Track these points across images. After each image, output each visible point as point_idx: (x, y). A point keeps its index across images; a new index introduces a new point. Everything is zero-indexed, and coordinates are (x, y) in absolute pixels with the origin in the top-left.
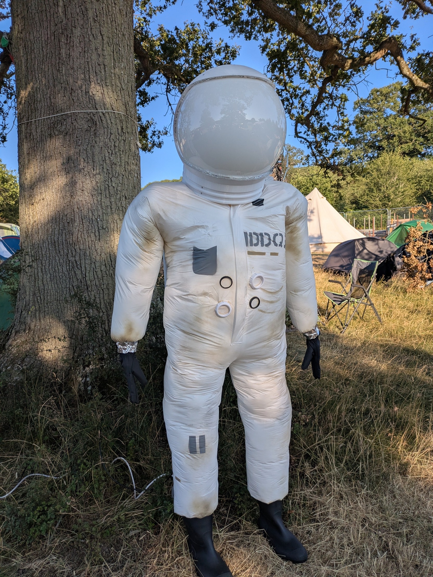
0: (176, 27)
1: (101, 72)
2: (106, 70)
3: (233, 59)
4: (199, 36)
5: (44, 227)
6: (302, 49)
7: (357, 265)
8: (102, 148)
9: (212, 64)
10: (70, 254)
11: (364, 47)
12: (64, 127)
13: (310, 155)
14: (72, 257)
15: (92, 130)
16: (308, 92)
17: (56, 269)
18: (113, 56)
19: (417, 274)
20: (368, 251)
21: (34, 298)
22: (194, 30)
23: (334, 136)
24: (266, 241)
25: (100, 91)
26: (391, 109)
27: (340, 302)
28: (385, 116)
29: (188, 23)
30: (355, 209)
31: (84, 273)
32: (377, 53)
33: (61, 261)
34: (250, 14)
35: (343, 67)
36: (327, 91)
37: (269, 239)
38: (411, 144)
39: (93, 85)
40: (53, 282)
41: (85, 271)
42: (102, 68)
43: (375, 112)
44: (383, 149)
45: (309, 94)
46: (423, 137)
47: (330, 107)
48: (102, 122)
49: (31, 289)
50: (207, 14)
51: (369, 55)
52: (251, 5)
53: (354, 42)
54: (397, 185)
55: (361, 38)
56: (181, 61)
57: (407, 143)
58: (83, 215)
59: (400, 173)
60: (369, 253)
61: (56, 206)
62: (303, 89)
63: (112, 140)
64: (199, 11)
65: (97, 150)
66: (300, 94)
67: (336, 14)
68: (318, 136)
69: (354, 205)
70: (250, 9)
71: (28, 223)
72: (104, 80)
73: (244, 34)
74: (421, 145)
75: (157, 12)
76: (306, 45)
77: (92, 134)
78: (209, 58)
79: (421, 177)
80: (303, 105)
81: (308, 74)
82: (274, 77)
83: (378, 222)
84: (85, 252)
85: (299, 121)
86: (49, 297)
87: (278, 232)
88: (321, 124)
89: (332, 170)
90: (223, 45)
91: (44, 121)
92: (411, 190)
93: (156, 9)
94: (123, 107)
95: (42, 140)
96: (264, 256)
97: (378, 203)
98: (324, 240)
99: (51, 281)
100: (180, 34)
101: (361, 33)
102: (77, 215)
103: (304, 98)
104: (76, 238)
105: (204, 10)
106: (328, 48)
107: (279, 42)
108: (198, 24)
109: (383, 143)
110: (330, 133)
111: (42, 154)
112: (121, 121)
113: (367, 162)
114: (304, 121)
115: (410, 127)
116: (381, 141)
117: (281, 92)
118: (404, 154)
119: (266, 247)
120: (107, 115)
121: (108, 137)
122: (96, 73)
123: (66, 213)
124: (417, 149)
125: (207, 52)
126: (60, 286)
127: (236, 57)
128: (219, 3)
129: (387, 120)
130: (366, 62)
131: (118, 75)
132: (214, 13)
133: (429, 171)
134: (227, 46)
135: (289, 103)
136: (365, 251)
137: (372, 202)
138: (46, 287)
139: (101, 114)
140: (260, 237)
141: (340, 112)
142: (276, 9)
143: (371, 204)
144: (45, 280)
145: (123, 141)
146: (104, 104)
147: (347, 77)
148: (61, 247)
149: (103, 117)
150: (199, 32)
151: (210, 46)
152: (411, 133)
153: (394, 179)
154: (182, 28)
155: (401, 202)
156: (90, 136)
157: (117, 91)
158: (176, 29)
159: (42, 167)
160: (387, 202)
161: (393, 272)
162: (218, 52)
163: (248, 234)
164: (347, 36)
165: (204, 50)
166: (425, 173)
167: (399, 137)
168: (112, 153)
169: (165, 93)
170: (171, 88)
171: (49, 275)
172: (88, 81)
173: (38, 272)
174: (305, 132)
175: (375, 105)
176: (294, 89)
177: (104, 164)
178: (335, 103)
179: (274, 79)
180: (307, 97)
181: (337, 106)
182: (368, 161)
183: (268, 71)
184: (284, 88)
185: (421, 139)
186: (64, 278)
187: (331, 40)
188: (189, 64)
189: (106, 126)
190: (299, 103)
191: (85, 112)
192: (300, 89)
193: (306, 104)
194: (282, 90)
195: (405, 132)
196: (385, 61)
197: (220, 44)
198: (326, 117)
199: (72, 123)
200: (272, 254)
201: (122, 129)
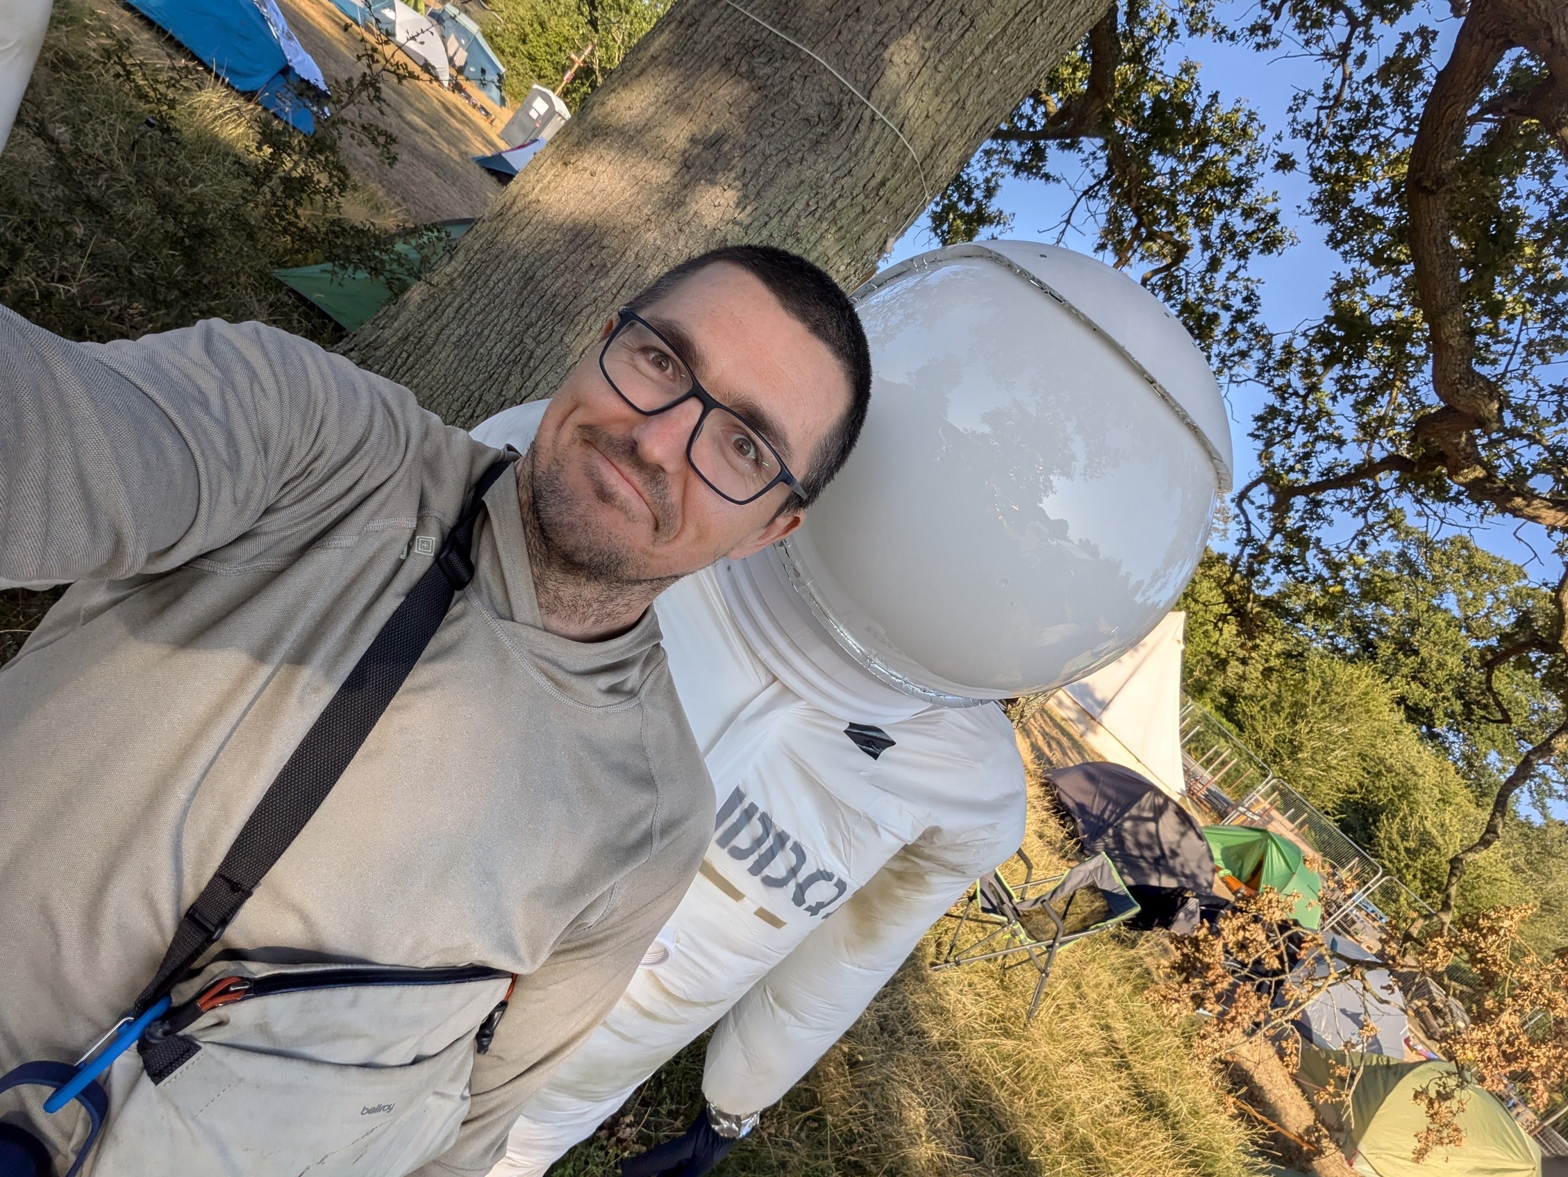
0: (1217, 92)
1: (951, 30)
2: (966, 36)
3: (1262, 251)
4: (1242, 149)
5: (543, 229)
6: (1410, 357)
7: (1096, 869)
8: (802, 182)
9: (1215, 223)
10: (536, 330)
11: (1537, 469)
12: (768, 70)
13: (1229, 557)
14: (534, 339)
15: (820, 129)
16: (1340, 442)
17: (486, 332)
18: (1010, 22)
19: (1197, 980)
20: (1157, 831)
21: (397, 344)
22: (1244, 130)
23: (1307, 570)
24: (778, 868)
25: (912, 66)
26: (1459, 601)
27: (989, 906)
28: (1435, 602)
29: (1246, 107)
30: (1219, 708)
31: (523, 393)
32: (1549, 508)
33: (508, 327)
34: (1378, 200)
35: (1453, 472)
36: (1377, 477)
37: (793, 872)
38: (1433, 695)
39: (909, 40)
40: (456, 352)
41: (529, 390)
42: (961, 24)
43: (1424, 578)
44: (1373, 657)
45: (1339, 448)
46: (1467, 705)
47: (1354, 510)
48: (853, 133)
49: (409, 325)
50: (1299, 127)
51: (1530, 495)
52: (1396, 187)
53: (1525, 442)
54: (1335, 743)
55: (1547, 448)
56: (1161, 163)
57: (1425, 686)
58: (632, 278)
59: (1362, 731)
60: (1155, 837)
61: (600, 210)
62: (1337, 428)
63: (838, 187)
64: (1290, 110)
65: (790, 177)
66: (1320, 431)
67: (1541, 354)
68: (1278, 538)
69: (1224, 700)
70: (1389, 190)
71: (523, 192)
72: (942, 51)
73: (1332, 228)
74: (1446, 715)
75: (1209, 33)
76: (1427, 357)
77: (810, 136)
78: (1220, 207)
79: (1389, 770)
80: (1307, 456)
81: (1373, 411)
82: (1305, 355)
83: (1234, 774)
84: (566, 355)
85: (1270, 477)
86: (423, 373)
87: (840, 871)
88: (1303, 528)
89: (1241, 624)
90: (1270, 208)
91: (744, 21)
92: (1348, 775)
93: (1211, 25)
94: (927, 143)
95: (702, 57)
96: (729, 901)
97: (1269, 739)
98: (1106, 718)
99: (456, 345)
100: (1211, 112)
101: (1556, 440)
102: (622, 268)
103: (1321, 446)
104: (577, 310)
105: (1300, 116)
106: (1465, 410)
107: (1380, 302)
108: (1263, 128)
109: (1383, 644)
110: (1304, 559)
111: (676, 83)
112: (895, 167)
113: (1321, 649)
114: (1278, 490)
115: (1459, 666)
116: (1383, 637)
117: (1291, 395)
118: (1401, 700)
119: (760, 885)
120: (878, 127)
121: (837, 174)
122: (939, 22)
123: (605, 242)
124: (1432, 715)
125: (1229, 192)
126: (460, 374)
127: (1271, 252)
128: (1342, 128)
129: (1431, 613)
130: (1508, 505)
131: (981, 70)
132: (1313, 137)
133: (1415, 774)
134: (1273, 218)
135: (1286, 428)
136: (1151, 826)
137: (1260, 728)
138: (436, 348)
139: (867, 114)
140: (769, 842)
141: (1361, 538)
142: (1439, 239)
143: (1254, 730)
144: (447, 332)
145: (859, 209)
146: (894, 102)
147: (1441, 493)
148: (534, 298)
149: (867, 123)
150: (1249, 143)
151: (1243, 186)
152: (1451, 677)
153: (1338, 730)
154: (1225, 106)
155: (1309, 779)
156: (804, 137)
157: (948, 99)
158: (1214, 97)
159: (652, 109)
160: (1285, 757)
161: (1159, 925)
162: (1248, 213)
163: (746, 804)
164: (1524, 419)
165: (1224, 183)
166: (1402, 770)
167: (1423, 662)
168: (813, 213)
169: (1079, 194)
170: (1100, 194)
171: (462, 331)
172: (907, 22)
173: (450, 304)
174: (1261, 507)
175: (1437, 567)
176: (1320, 411)
177: (775, 220)
178: (1369, 513)
179: (1301, 358)
180: (1328, 449)
181: (1366, 521)
182: (1325, 648)
183: (1305, 334)
184: (1302, 392)
185: (1458, 706)
186: (482, 364)
187: (1487, 401)
188: (1172, 183)
189: (854, 149)
190: (1304, 445)
191: (838, 80)
192: (1330, 422)
193: (1313, 459)
194: (1296, 393)
195: (1441, 666)
196: (1549, 536)
197: (1265, 201)
198: (1325, 525)
199: (792, 79)
200: (763, 914)
201: (883, 184)
